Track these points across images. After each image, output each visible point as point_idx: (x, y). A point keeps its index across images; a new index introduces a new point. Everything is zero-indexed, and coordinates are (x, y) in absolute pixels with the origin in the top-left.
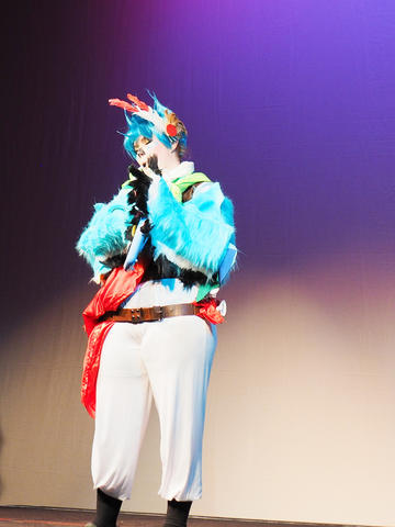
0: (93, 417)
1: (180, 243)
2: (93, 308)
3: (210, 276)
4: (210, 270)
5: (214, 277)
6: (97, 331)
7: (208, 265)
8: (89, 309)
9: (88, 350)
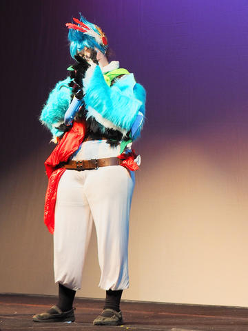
0: (52, 233)
1: (105, 108)
2: (52, 160)
3: (124, 134)
4: (125, 129)
5: (128, 134)
6: (54, 175)
7: (123, 125)
8: (49, 160)
9: (48, 189)
